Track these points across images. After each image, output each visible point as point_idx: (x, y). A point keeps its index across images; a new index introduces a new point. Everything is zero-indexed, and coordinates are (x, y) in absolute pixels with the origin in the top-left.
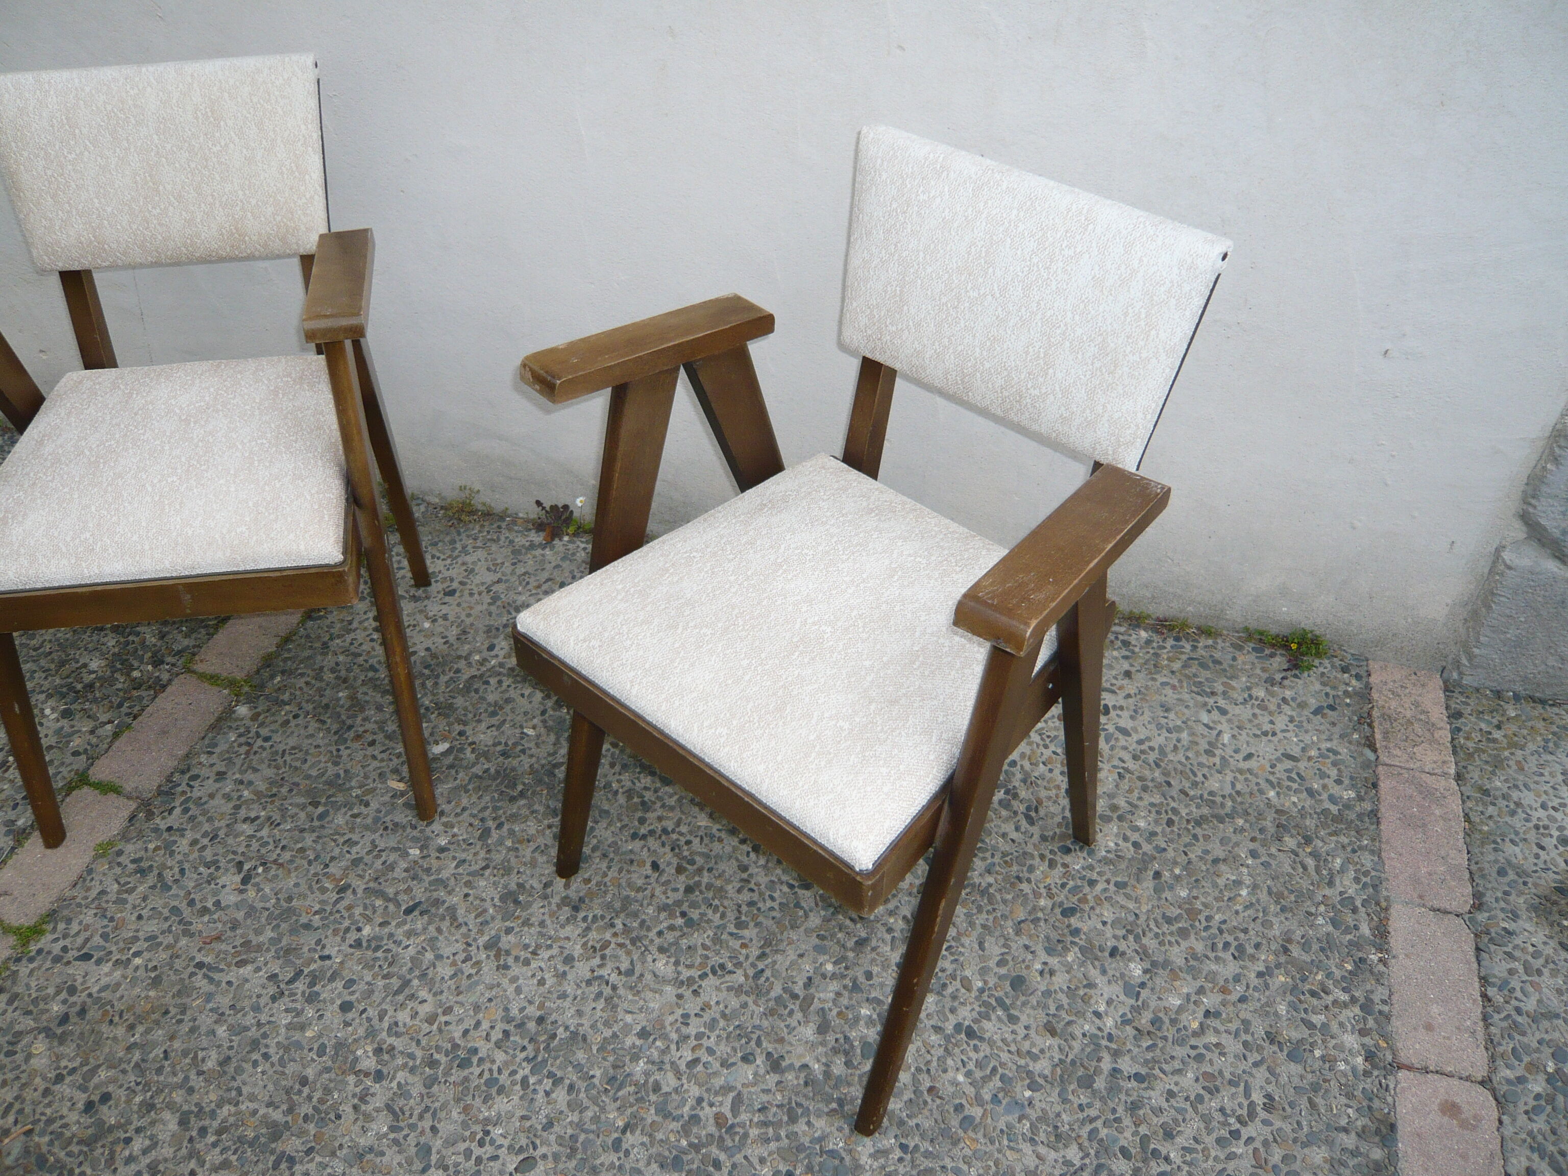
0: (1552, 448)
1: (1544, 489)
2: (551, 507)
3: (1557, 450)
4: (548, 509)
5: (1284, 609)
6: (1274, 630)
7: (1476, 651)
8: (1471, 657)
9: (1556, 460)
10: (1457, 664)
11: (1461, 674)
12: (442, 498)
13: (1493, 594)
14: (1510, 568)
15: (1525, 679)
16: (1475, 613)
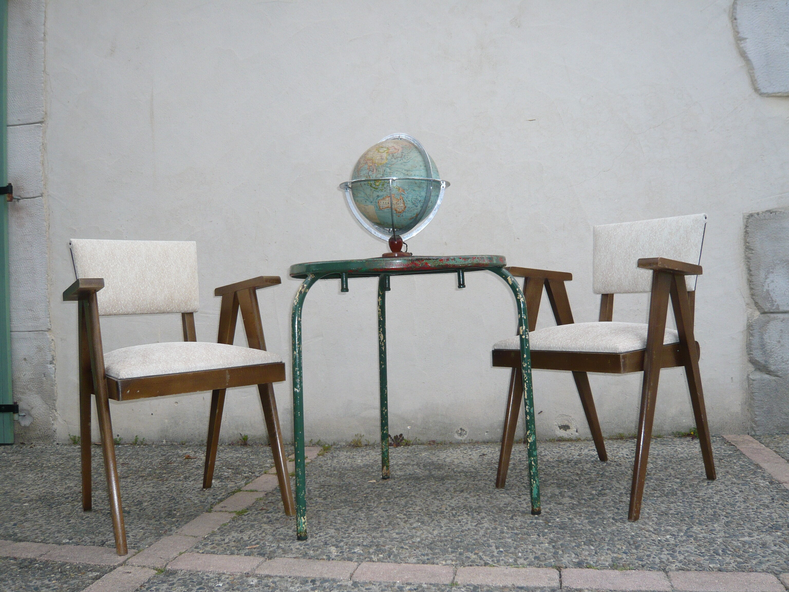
0: (749, 332)
1: (752, 346)
2: (395, 437)
3: (751, 331)
4: (393, 438)
5: (684, 421)
6: (683, 431)
7: (756, 419)
8: (755, 422)
9: (752, 335)
10: (752, 428)
11: (755, 431)
12: (346, 442)
13: (753, 393)
14: (754, 380)
15: (777, 427)
16: (750, 406)
